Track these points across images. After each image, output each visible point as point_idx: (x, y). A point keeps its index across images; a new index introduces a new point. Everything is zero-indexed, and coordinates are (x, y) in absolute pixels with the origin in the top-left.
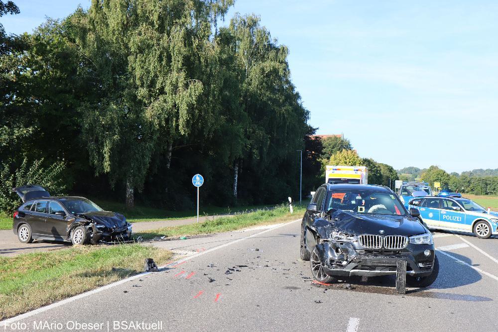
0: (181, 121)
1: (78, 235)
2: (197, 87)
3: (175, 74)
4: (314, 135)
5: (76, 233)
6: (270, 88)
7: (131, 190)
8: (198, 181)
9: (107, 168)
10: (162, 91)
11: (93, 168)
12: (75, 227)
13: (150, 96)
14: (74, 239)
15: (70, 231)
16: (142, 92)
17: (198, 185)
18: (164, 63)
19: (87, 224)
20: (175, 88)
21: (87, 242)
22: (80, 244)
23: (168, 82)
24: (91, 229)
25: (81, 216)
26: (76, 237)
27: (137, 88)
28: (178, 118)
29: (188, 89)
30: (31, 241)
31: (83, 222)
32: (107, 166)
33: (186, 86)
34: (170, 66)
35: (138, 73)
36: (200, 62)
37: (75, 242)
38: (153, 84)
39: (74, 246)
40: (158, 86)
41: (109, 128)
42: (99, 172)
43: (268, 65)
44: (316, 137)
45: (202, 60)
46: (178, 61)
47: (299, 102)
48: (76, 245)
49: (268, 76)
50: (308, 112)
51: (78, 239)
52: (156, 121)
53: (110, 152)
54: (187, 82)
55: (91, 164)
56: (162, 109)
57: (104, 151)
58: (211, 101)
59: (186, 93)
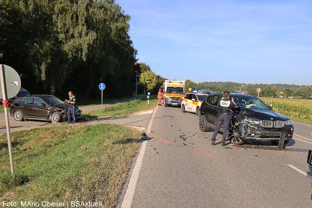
0: (83, 53)
1: (55, 117)
2: (93, 35)
3: (80, 27)
4: (136, 63)
5: (53, 116)
6: (120, 37)
7: (54, 91)
8: (102, 87)
9: (44, 78)
10: (73, 36)
11: (35, 78)
12: (52, 112)
13: (66, 39)
14: (52, 119)
15: (49, 115)
16: (61, 36)
17: (102, 89)
18: (74, 20)
19: (61, 111)
20: (80, 35)
21: (61, 120)
22: (57, 122)
23: (77, 31)
24: (63, 113)
25: (56, 106)
26: (53, 118)
27: (59, 34)
28: (82, 52)
29: (88, 36)
30: (23, 120)
31: (58, 110)
32: (43, 76)
33: (87, 34)
34: (78, 23)
35: (59, 25)
36: (93, 21)
37: (53, 121)
38: (67, 31)
39: (53, 123)
40: (71, 33)
41: (45, 55)
42: (39, 81)
43: (120, 25)
44: (137, 64)
45: (94, 20)
46: (82, 20)
47: (132, 45)
48: (54, 123)
49: (120, 30)
50: (136, 51)
51: (55, 119)
52: (70, 52)
53: (45, 69)
54: (87, 32)
55: (34, 75)
56: (73, 46)
57: (42, 68)
58: (98, 43)
59: (87, 38)
